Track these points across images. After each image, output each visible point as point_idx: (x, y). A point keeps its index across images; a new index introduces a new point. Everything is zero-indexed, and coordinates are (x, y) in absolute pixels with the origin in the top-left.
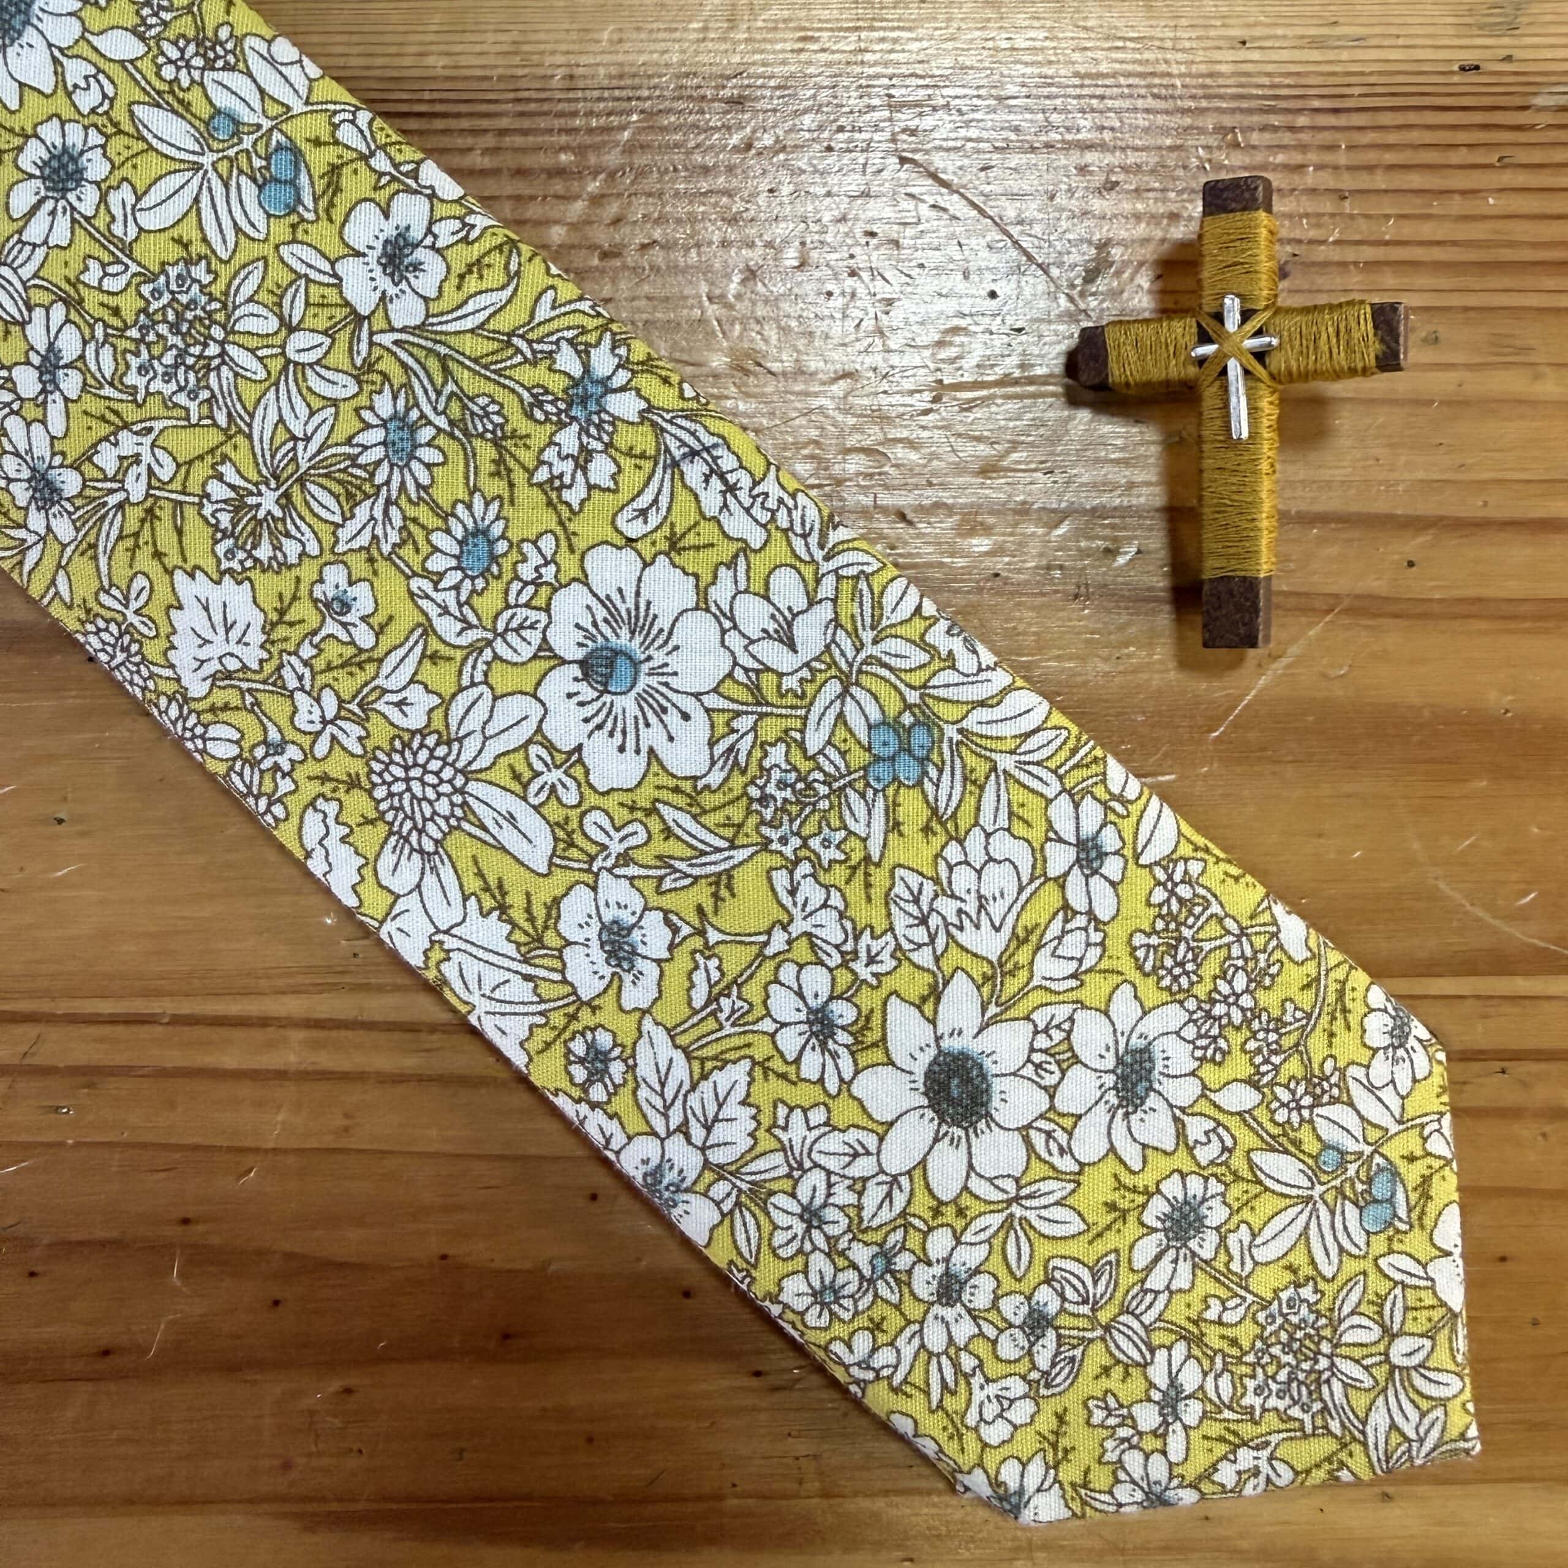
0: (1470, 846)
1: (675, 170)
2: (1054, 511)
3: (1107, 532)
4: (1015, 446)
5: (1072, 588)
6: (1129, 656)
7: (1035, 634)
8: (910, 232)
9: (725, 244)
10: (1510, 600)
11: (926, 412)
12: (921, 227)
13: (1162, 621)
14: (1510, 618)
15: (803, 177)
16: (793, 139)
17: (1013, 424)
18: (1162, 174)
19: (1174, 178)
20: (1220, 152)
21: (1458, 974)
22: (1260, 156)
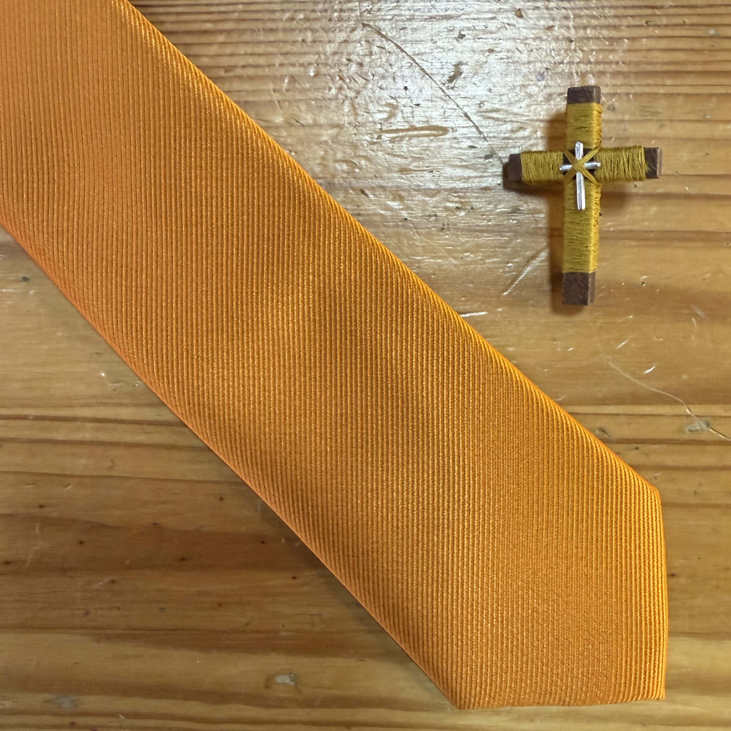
0: (625, 345)
1: (259, 30)
2: (432, 189)
3: (457, 199)
4: (415, 159)
5: (441, 226)
6: (467, 257)
7: (423, 247)
8: (367, 59)
9: (281, 65)
10: (646, 232)
11: (374, 143)
12: (373, 57)
13: (481, 240)
14: (647, 239)
15: (318, 34)
16: (313, 15)
17: (414, 149)
18: (486, 31)
19: (491, 33)
20: (514, 20)
21: (616, 404)
22: (532, 22)
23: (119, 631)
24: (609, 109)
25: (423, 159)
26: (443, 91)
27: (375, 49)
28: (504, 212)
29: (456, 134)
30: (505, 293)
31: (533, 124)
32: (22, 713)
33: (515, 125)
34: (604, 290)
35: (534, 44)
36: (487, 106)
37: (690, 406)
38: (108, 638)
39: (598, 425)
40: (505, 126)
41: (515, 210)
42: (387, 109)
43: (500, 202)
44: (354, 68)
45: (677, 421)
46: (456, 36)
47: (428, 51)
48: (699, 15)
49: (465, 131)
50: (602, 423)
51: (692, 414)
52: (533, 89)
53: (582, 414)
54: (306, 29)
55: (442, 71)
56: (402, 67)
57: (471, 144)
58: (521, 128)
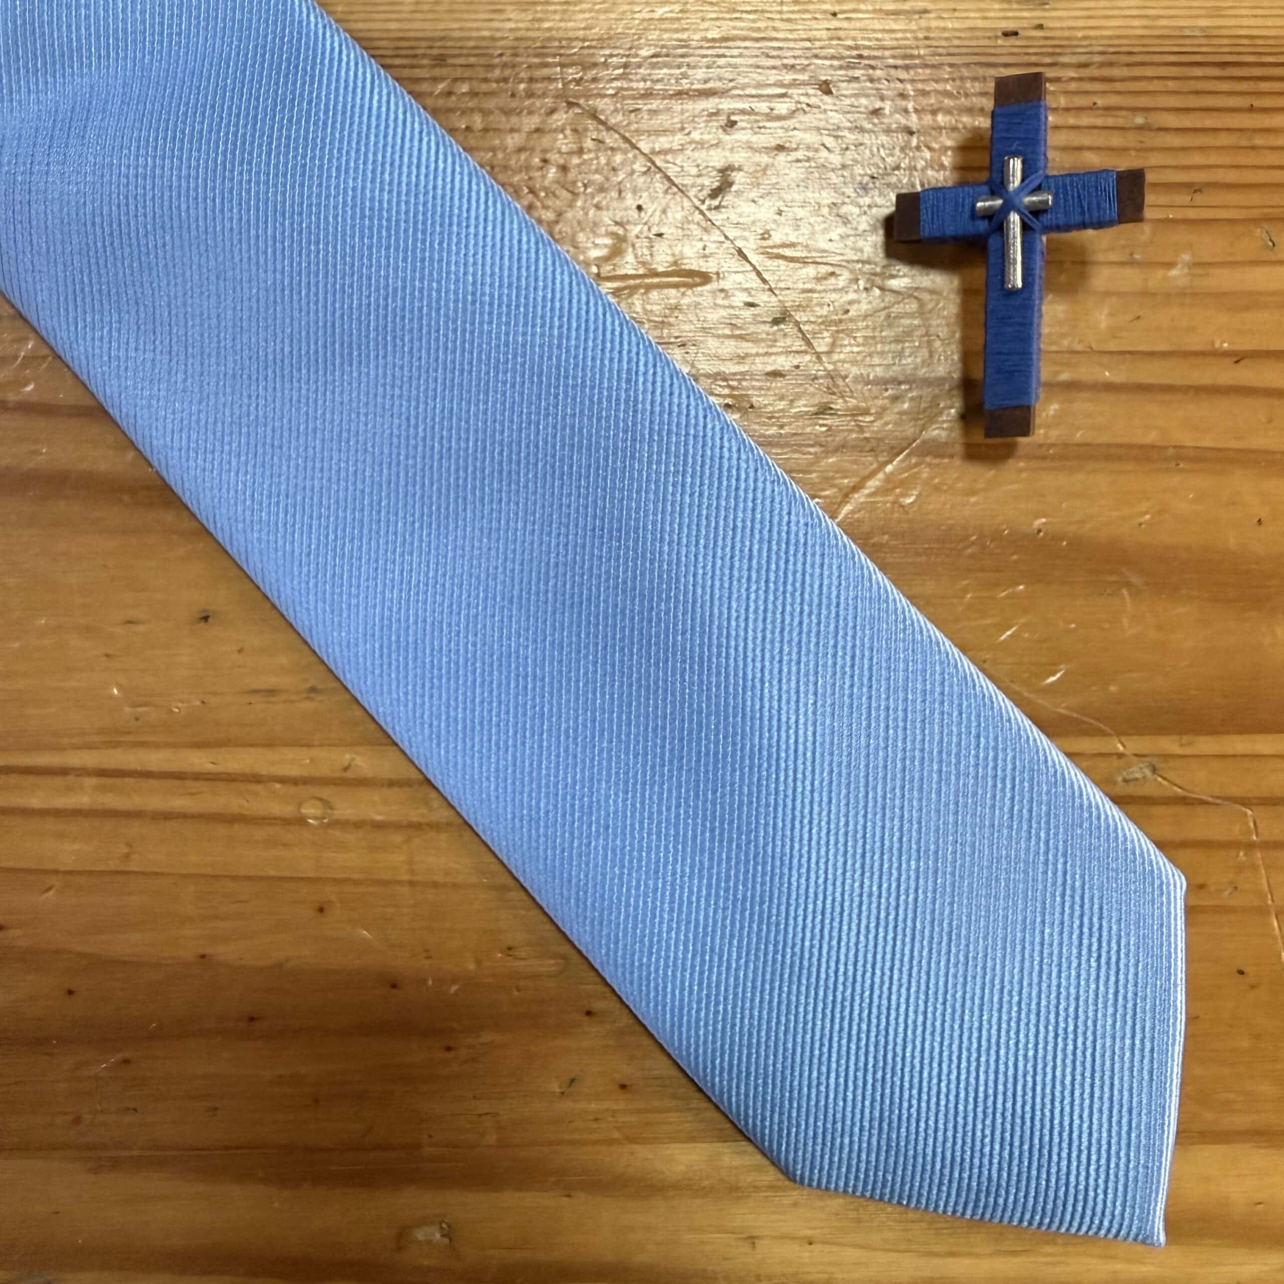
0: (1011, 636)
3: (726, 391)
4: (656, 324)
8: (575, 160)
10: (1041, 446)
12: (586, 157)
14: (1044, 458)
15: (491, 118)
16: (484, 87)
17: (655, 308)
18: (771, 116)
19: (780, 118)
20: (816, 97)
22: (848, 101)
23: (135, 1153)
25: (670, 324)
26: (702, 213)
27: (589, 144)
28: (807, 413)
29: (723, 284)
31: (850, 266)
33: (823, 269)
34: (973, 543)
35: (851, 137)
36: (777, 238)
37: (1123, 739)
38: (116, 1164)
40: (804, 271)
41: (824, 410)
42: (608, 241)
43: (798, 396)
44: (552, 172)
45: (1103, 763)
46: (723, 123)
47: (676, 146)
48: (1119, 93)
49: (739, 278)
51: (1128, 752)
52: (850, 211)
54: (472, 110)
55: (699, 181)
56: (633, 172)
57: (750, 300)
58: (833, 274)
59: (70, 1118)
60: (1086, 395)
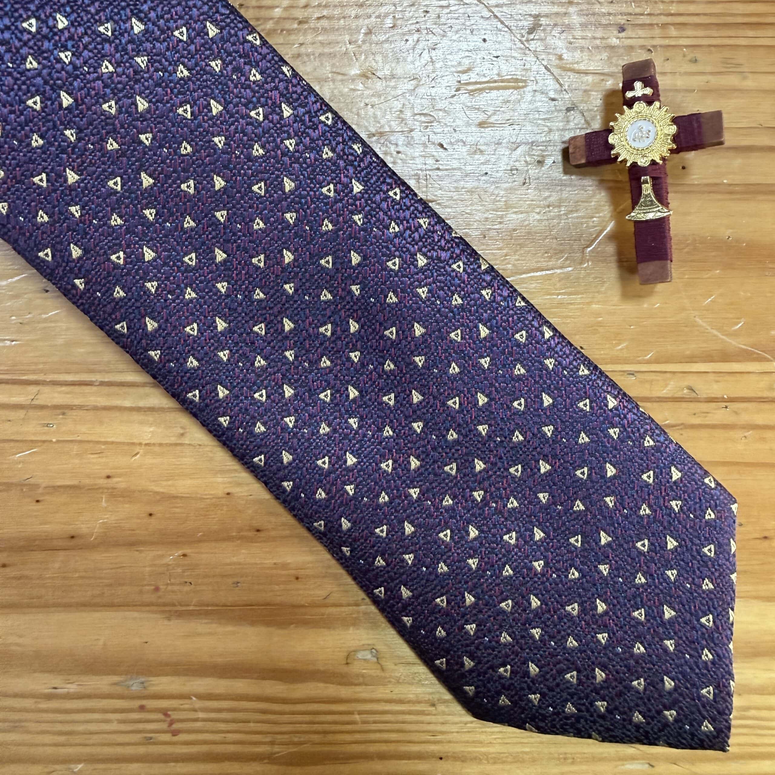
0: (711, 301)
2: (514, 143)
3: (539, 153)
4: (495, 112)
5: (522, 180)
6: (549, 212)
7: (504, 201)
8: (445, 11)
11: (453, 96)
12: (451, 9)
13: (565, 195)
14: (731, 193)
17: (494, 102)
21: (705, 362)
23: (191, 608)
24: (690, 61)
25: (504, 112)
26: (523, 43)
29: (536, 87)
30: (589, 249)
31: (615, 76)
32: (89, 696)
33: (597, 78)
34: (688, 245)
36: (568, 59)
38: (180, 615)
39: (686, 383)
40: (586, 78)
44: (431, 19)
45: (766, 378)
47: (507, 2)
49: (546, 83)
50: (690, 381)
52: (614, 41)
53: (670, 372)
55: (520, 24)
56: (481, 18)
57: (553, 96)
58: (603, 80)
59: (153, 587)
60: (758, 154)
